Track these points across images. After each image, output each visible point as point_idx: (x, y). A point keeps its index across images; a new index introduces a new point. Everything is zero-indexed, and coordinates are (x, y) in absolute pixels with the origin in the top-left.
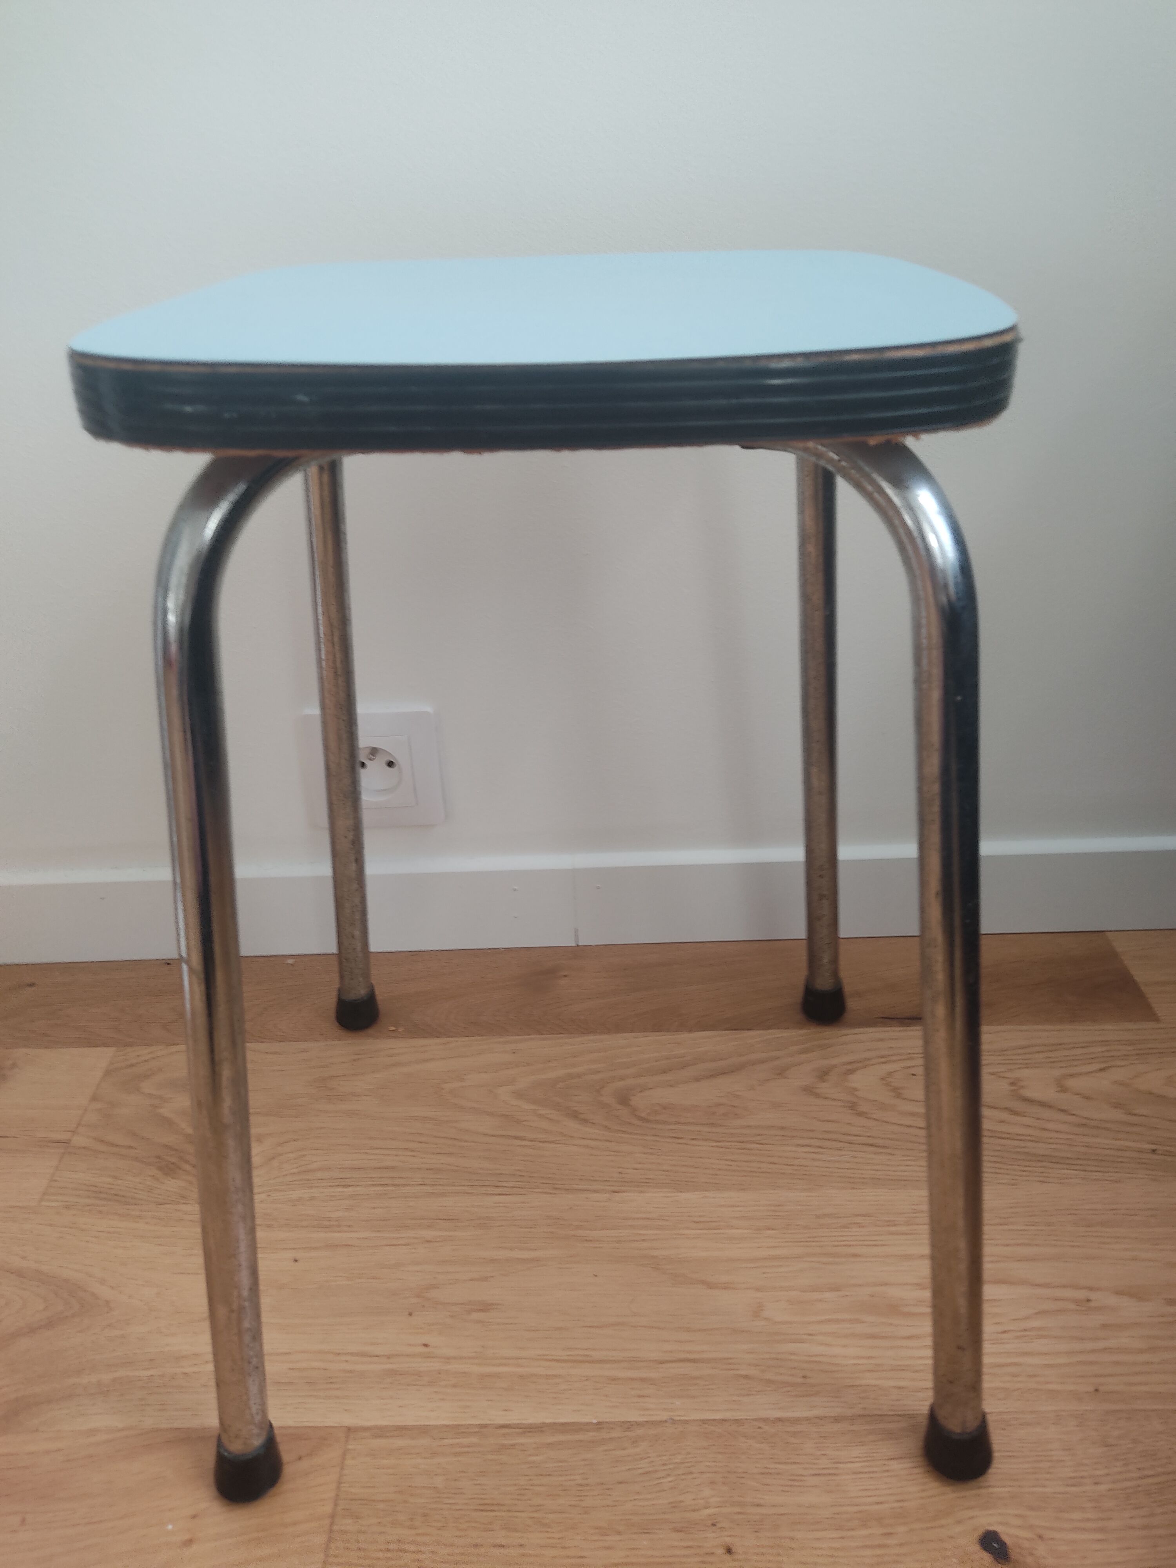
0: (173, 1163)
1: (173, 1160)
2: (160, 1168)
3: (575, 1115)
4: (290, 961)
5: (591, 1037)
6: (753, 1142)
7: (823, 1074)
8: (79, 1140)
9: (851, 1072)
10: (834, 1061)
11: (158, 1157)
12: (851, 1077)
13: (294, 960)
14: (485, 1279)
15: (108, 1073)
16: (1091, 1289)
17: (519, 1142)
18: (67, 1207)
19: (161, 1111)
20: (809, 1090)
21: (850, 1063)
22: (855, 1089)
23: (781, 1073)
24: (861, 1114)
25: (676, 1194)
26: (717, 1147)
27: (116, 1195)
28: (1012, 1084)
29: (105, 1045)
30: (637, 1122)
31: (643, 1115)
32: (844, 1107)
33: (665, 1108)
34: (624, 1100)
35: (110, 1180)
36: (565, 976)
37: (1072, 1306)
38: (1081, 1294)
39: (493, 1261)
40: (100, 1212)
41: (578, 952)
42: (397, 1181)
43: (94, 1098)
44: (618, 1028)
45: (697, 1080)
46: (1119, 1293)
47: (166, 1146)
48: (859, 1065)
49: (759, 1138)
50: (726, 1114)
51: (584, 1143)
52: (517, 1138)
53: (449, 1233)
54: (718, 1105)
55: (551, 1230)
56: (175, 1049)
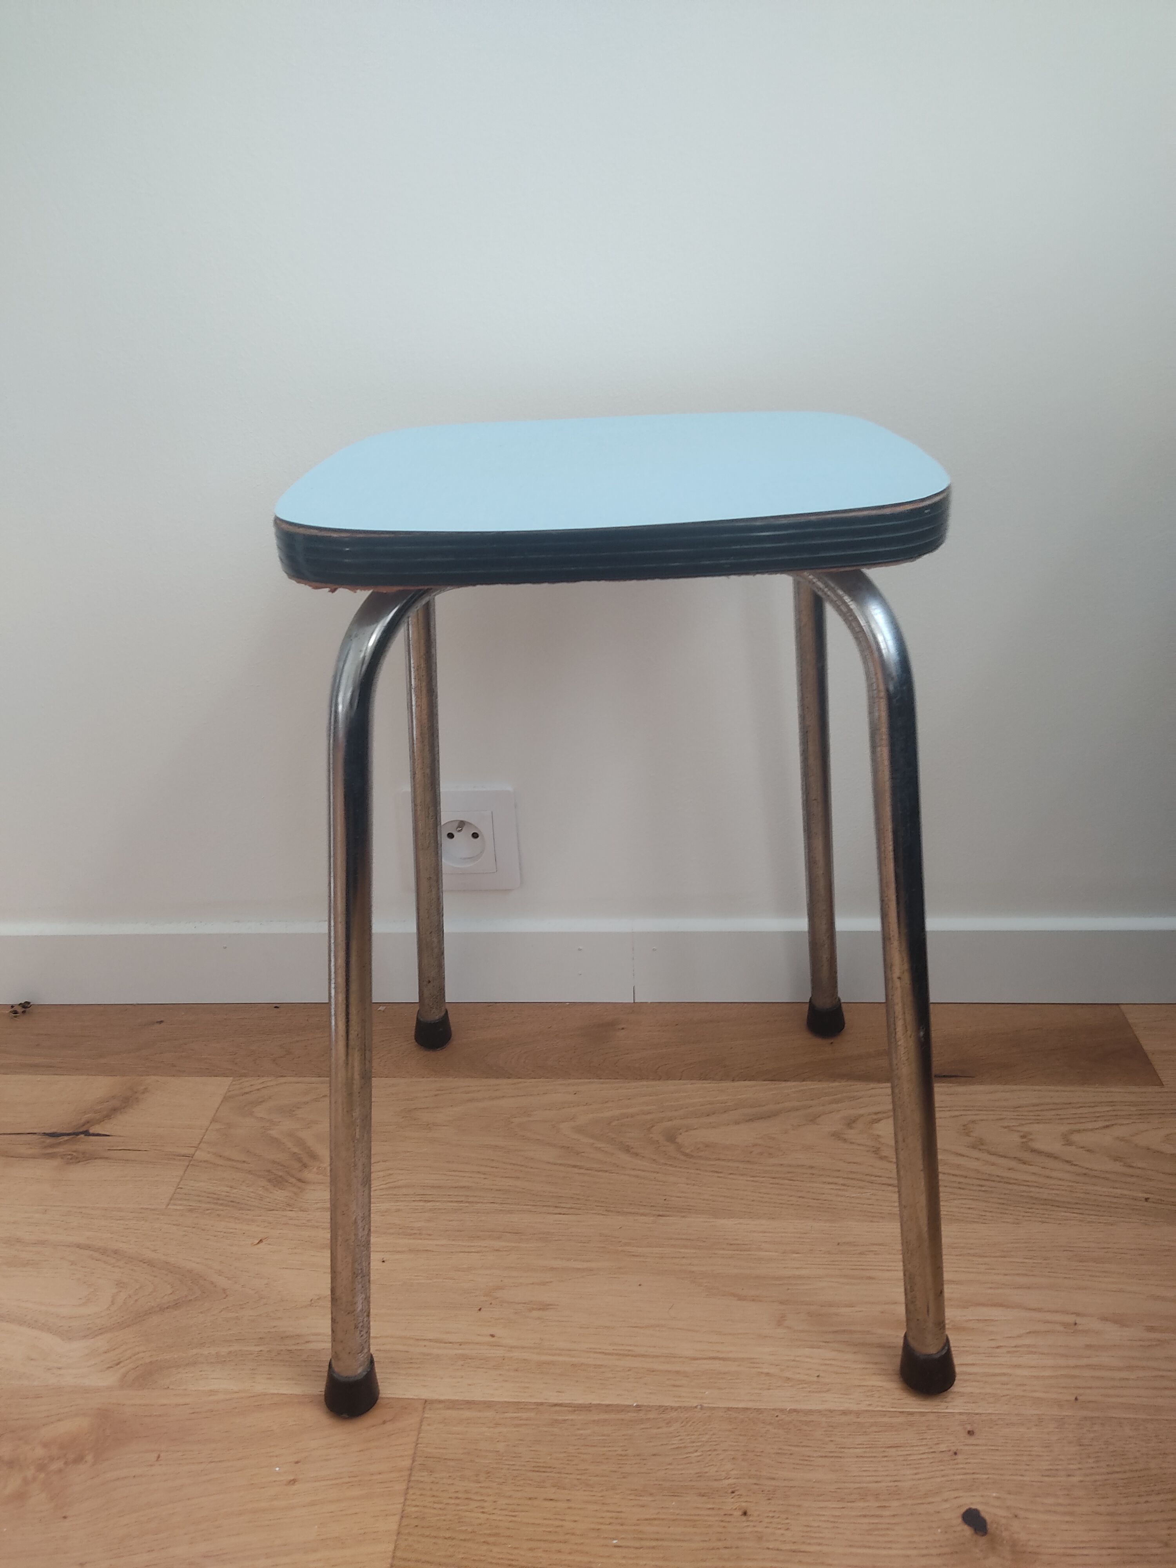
0: (281, 1177)
1: (280, 1174)
2: (269, 1181)
3: (627, 1150)
5: (644, 1083)
6: (784, 1179)
7: (851, 1123)
8: (200, 1155)
9: (878, 1121)
10: (861, 1111)
11: (269, 1171)
12: (876, 1125)
13: (385, 1007)
14: (544, 1284)
15: (226, 1099)
16: (1078, 1314)
17: (576, 1170)
18: (191, 1211)
19: (269, 1132)
20: (836, 1135)
21: (876, 1113)
22: (879, 1136)
23: (813, 1119)
24: (882, 1158)
25: (714, 1220)
26: (753, 1181)
27: (232, 1201)
28: (1023, 1137)
29: (225, 1075)
30: (682, 1157)
31: (688, 1151)
32: (868, 1151)
33: (707, 1146)
34: (671, 1137)
35: (228, 1189)
36: (623, 1029)
37: (1061, 1328)
38: (1070, 1319)
39: (552, 1269)
40: (219, 1215)
41: (635, 1008)
42: (471, 1199)
43: (214, 1120)
44: (669, 1076)
45: (737, 1123)
46: (1104, 1319)
47: (274, 1162)
48: (884, 1115)
49: (789, 1175)
50: (761, 1154)
51: (633, 1173)
52: (575, 1166)
53: (513, 1245)
54: (755, 1145)
55: (603, 1245)
56: (283, 1080)
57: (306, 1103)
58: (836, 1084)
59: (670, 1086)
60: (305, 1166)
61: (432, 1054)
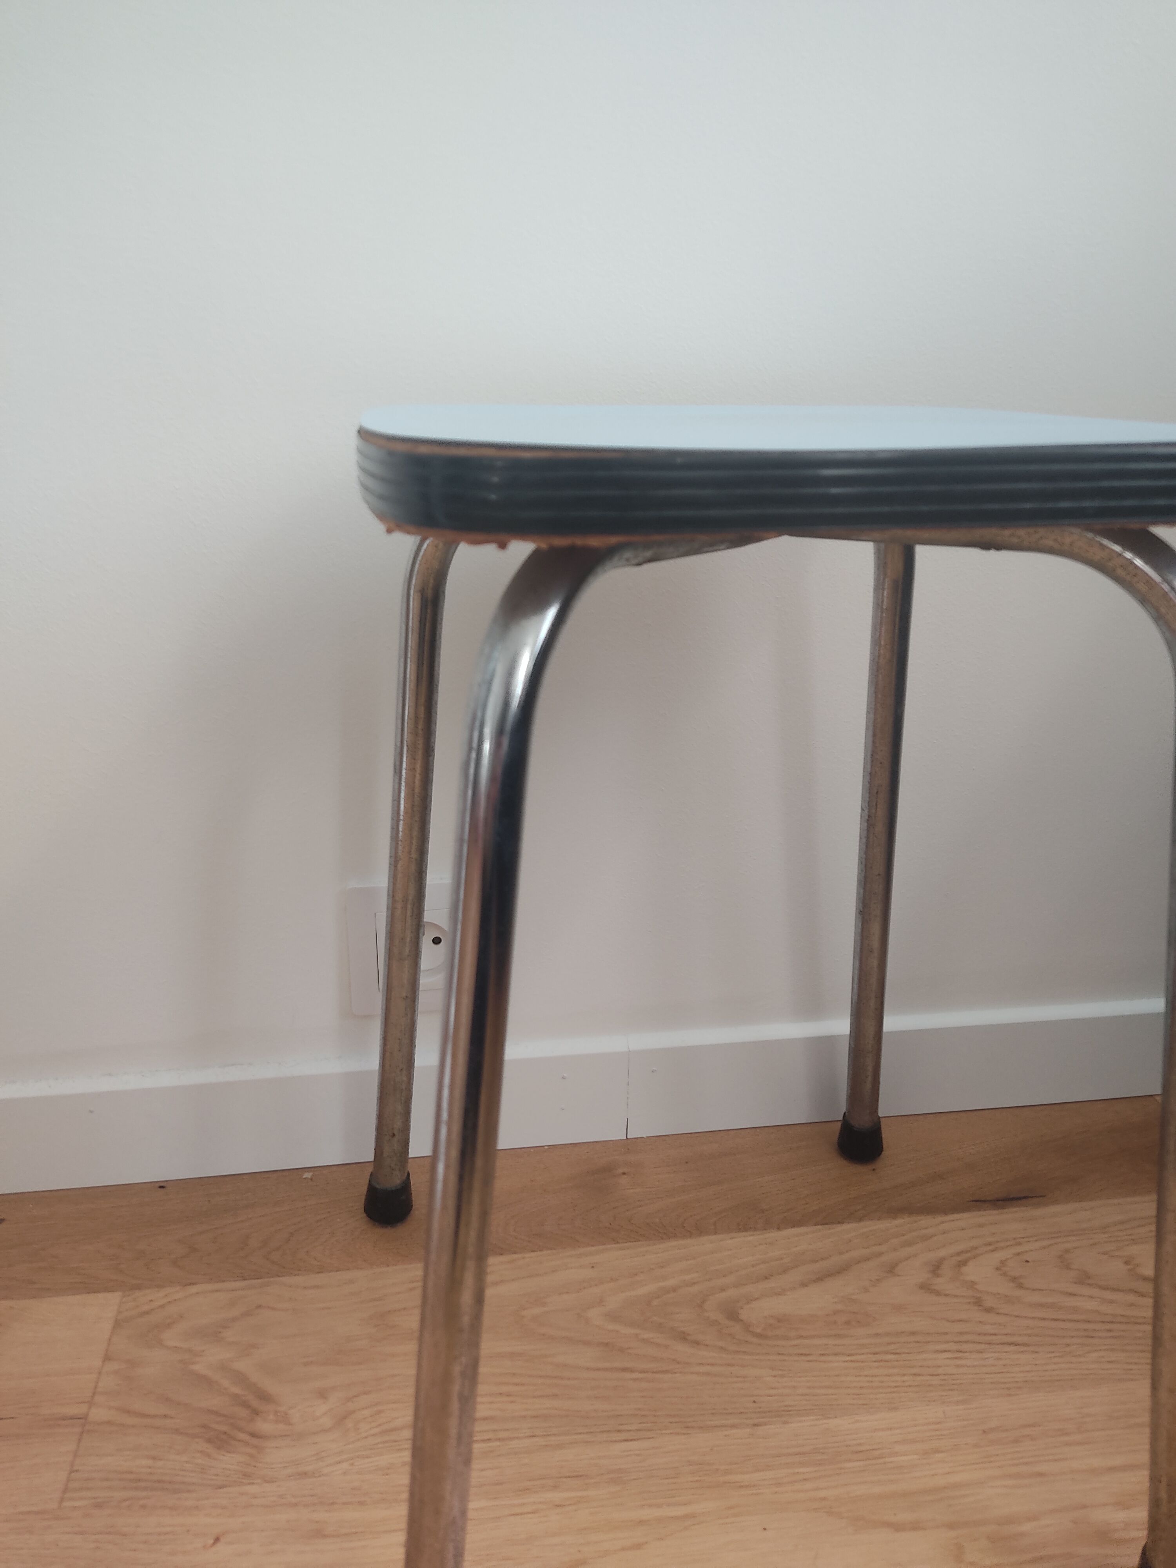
0: (225, 1433)
1: (224, 1428)
2: (209, 1441)
3: (683, 1337)
4: (307, 1175)
5: (674, 1243)
6: (886, 1353)
7: (936, 1268)
8: (98, 1414)
9: (964, 1263)
10: (942, 1253)
11: (204, 1426)
12: (964, 1269)
13: (311, 1174)
14: (638, 1546)
15: (118, 1324)
17: (628, 1375)
18: (98, 1506)
19: (196, 1368)
20: (925, 1287)
21: (959, 1254)
22: (973, 1283)
23: (891, 1270)
24: (989, 1310)
25: (825, 1421)
26: (851, 1361)
27: (159, 1481)
28: (1127, 1263)
29: (107, 1290)
30: (755, 1340)
31: (759, 1331)
32: (969, 1303)
33: (779, 1321)
34: (733, 1315)
35: (150, 1462)
36: (624, 1174)
39: (641, 1522)
40: (143, 1507)
41: (629, 1145)
42: (502, 1435)
43: (107, 1358)
44: (699, 1230)
45: (804, 1285)
47: (210, 1412)
48: (969, 1255)
49: (893, 1346)
50: (848, 1323)
51: (702, 1369)
52: (624, 1370)
53: (580, 1494)
54: (836, 1312)
55: (697, 1478)
56: (194, 1289)
57: (234, 1320)
58: (899, 1221)
59: (704, 1245)
60: (256, 1412)
61: (388, 1231)
